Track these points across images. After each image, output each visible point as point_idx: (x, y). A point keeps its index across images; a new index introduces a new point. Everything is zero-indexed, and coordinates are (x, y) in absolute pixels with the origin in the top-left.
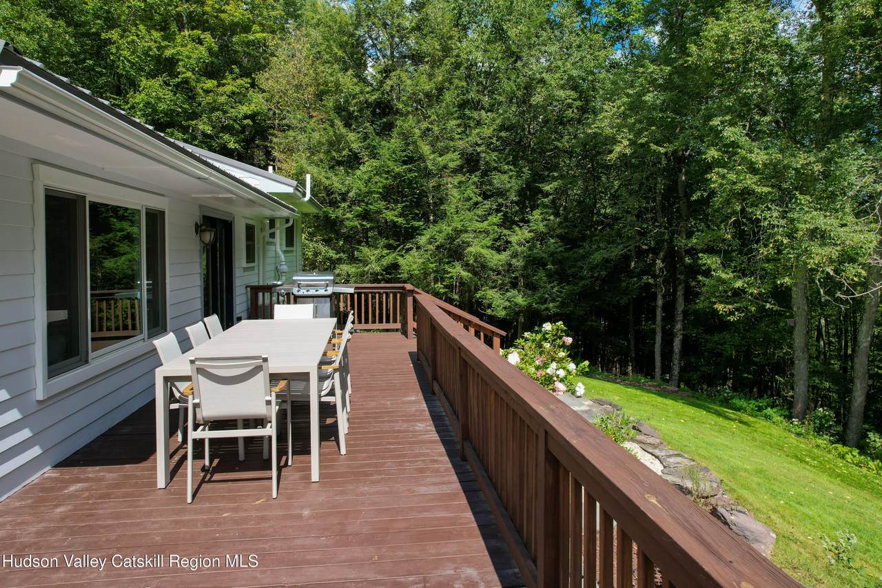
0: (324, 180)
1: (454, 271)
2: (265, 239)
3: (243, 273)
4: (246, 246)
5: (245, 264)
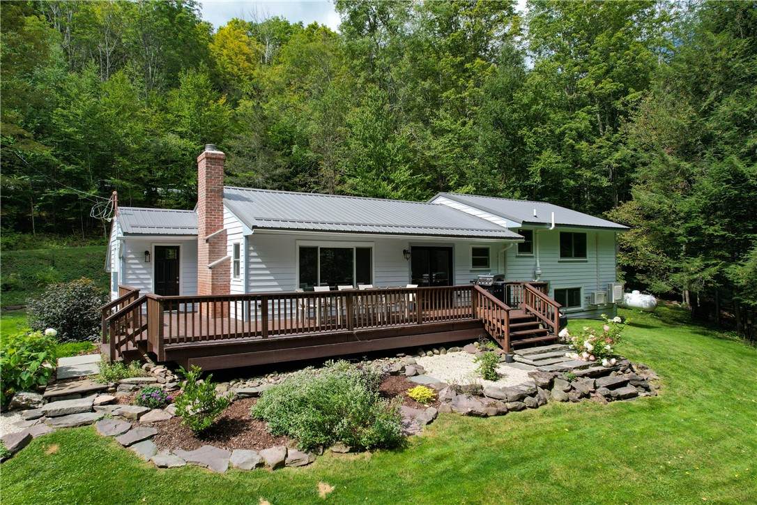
2: (508, 255)
3: (468, 272)
4: (473, 259)
5: (471, 268)
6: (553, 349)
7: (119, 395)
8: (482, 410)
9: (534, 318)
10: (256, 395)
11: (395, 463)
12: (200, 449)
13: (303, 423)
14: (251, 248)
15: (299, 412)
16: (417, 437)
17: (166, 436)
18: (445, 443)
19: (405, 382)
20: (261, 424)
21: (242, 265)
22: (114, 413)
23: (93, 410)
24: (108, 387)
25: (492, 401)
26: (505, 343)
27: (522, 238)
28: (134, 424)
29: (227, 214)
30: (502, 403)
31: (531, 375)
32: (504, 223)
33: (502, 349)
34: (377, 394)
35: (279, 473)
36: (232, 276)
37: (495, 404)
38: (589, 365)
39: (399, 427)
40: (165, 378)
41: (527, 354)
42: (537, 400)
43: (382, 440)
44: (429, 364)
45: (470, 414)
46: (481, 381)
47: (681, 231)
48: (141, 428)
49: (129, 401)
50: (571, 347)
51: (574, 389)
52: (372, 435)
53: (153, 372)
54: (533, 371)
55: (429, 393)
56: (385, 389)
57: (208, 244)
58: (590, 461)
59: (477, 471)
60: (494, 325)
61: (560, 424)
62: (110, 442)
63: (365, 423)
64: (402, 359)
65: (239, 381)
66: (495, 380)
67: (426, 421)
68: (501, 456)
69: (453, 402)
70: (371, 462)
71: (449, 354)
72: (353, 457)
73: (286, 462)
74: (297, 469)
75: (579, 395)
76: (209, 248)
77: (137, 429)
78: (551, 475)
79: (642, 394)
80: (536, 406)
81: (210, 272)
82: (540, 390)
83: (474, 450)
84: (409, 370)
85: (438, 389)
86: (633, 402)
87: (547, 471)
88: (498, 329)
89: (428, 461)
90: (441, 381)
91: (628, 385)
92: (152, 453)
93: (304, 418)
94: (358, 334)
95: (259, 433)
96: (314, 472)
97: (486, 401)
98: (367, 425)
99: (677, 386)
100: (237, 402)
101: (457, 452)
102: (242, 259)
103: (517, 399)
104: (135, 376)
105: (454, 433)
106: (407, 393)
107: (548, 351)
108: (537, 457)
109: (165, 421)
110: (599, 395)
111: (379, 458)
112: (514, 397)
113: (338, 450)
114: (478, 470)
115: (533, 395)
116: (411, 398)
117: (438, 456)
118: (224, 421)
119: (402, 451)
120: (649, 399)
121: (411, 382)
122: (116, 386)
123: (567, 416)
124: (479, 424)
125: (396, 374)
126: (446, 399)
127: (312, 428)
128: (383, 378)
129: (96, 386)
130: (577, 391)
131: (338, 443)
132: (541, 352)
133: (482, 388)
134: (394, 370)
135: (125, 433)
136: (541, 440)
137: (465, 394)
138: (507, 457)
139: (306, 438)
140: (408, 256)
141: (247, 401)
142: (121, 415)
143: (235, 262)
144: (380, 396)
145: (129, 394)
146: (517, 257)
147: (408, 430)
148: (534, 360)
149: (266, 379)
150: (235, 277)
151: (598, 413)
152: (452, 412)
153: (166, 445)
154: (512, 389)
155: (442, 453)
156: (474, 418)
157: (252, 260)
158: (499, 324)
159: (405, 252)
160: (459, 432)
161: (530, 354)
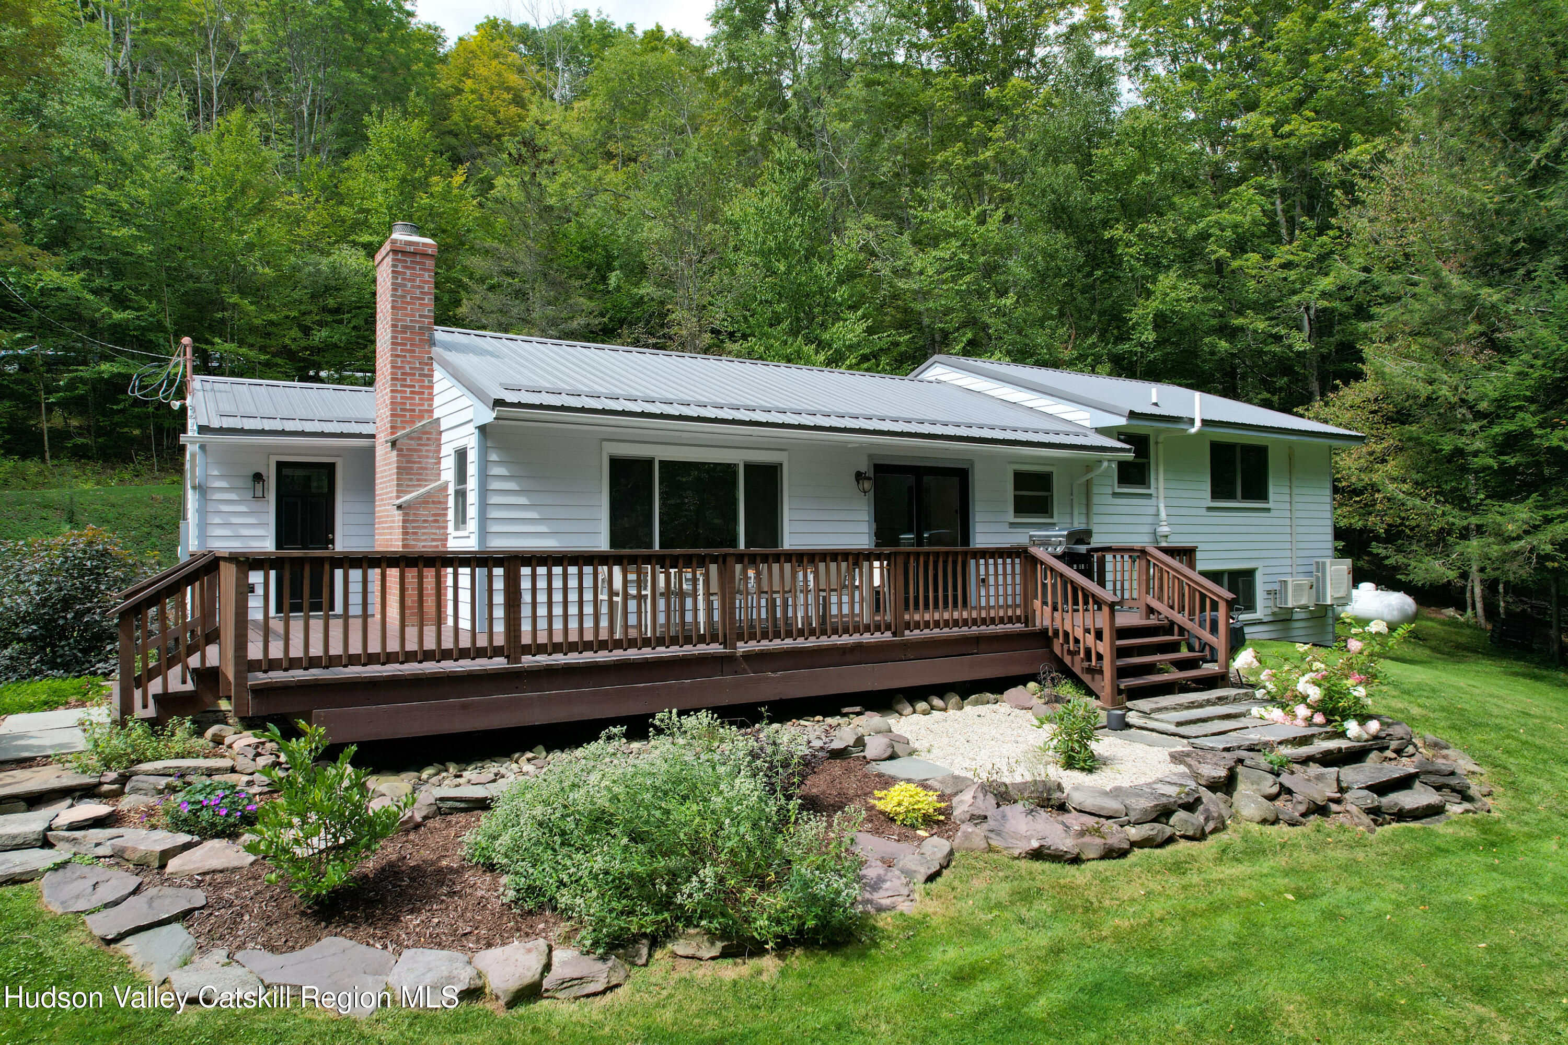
2: (1095, 490)
3: (1006, 528)
4: (1015, 496)
5: (1011, 518)
6: (1220, 699)
7: (126, 803)
8: (1065, 843)
9: (1169, 627)
10: (483, 805)
11: (845, 990)
12: (315, 950)
13: (596, 877)
14: (494, 457)
15: (585, 849)
16: (902, 914)
17: (226, 913)
18: (978, 933)
19: (865, 776)
20: (488, 877)
21: (472, 498)
22: (100, 851)
23: (45, 842)
24: (101, 784)
25: (1091, 821)
26: (1105, 683)
27: (1129, 451)
28: (147, 880)
29: (441, 381)
30: (1116, 827)
31: (1177, 758)
32: (1085, 417)
33: (1098, 697)
34: (793, 804)
35: (521, 1018)
36: (451, 525)
37: (1097, 830)
38: (1313, 736)
39: (856, 890)
40: (254, 760)
41: (1159, 710)
42: (1202, 819)
43: (811, 923)
44: (923, 731)
45: (1037, 855)
46: (1056, 773)
47: (1479, 444)
48: (167, 890)
49: (149, 818)
50: (1259, 694)
51: (1289, 792)
52: (784, 911)
53: (230, 746)
54: (1179, 748)
55: (928, 802)
56: (814, 790)
57: (395, 453)
58: (1371, 984)
59: (1072, 1011)
60: (1077, 641)
61: (1270, 880)
62: (68, 928)
63: (762, 878)
64: (857, 720)
65: (447, 771)
66: (1090, 770)
67: (924, 872)
68: (1130, 969)
69: (991, 823)
70: (780, 986)
71: (968, 709)
72: (731, 971)
73: (546, 984)
74: (574, 1007)
75: (1302, 808)
76: (398, 461)
77: (152, 891)
78: (1276, 1025)
79: (1455, 809)
80: (1200, 836)
81: (398, 516)
82: (1206, 795)
83: (1056, 951)
84: (875, 747)
85: (948, 791)
86: (1437, 826)
87: (1262, 1012)
88: (1088, 652)
89: (935, 981)
90: (957, 773)
91: (1417, 784)
92: (176, 960)
93: (599, 863)
94: (748, 656)
95: (481, 904)
96: (619, 1014)
97: (1075, 821)
98: (771, 883)
99: (1533, 790)
100: (436, 823)
101: (1012, 957)
102: (472, 483)
103: (1154, 816)
104: (178, 756)
105: (999, 905)
106: (872, 801)
107: (1209, 703)
108: (1227, 971)
109: (234, 870)
110: (1353, 809)
111: (802, 975)
112: (1145, 811)
113: (690, 951)
114: (1075, 1008)
115: (1190, 807)
116: (883, 813)
117: (961, 969)
118: (391, 872)
119: (863, 956)
120: (1476, 821)
121: (880, 775)
122: (123, 779)
123: (1282, 861)
124: (1062, 881)
125: (839, 754)
126: (972, 817)
127: (622, 891)
128: (809, 765)
129: (70, 779)
130: (1300, 798)
131: (692, 931)
132: (1192, 706)
133: (1060, 788)
134: (837, 745)
135: (116, 903)
136: (1229, 924)
137: (1021, 803)
138: (1146, 969)
139: (602, 920)
140: (867, 485)
141: (462, 818)
142: (118, 857)
143: (457, 493)
144: (802, 808)
145: (152, 800)
146: (1115, 495)
147: (876, 896)
148: (1179, 724)
149: (514, 766)
150: (457, 528)
151: (1360, 855)
152: (990, 849)
153: (221, 937)
154: (1136, 791)
155: (972, 959)
156: (1047, 866)
157: (495, 485)
158: (1090, 639)
159: (859, 476)
160: (1012, 903)
161: (1166, 709)
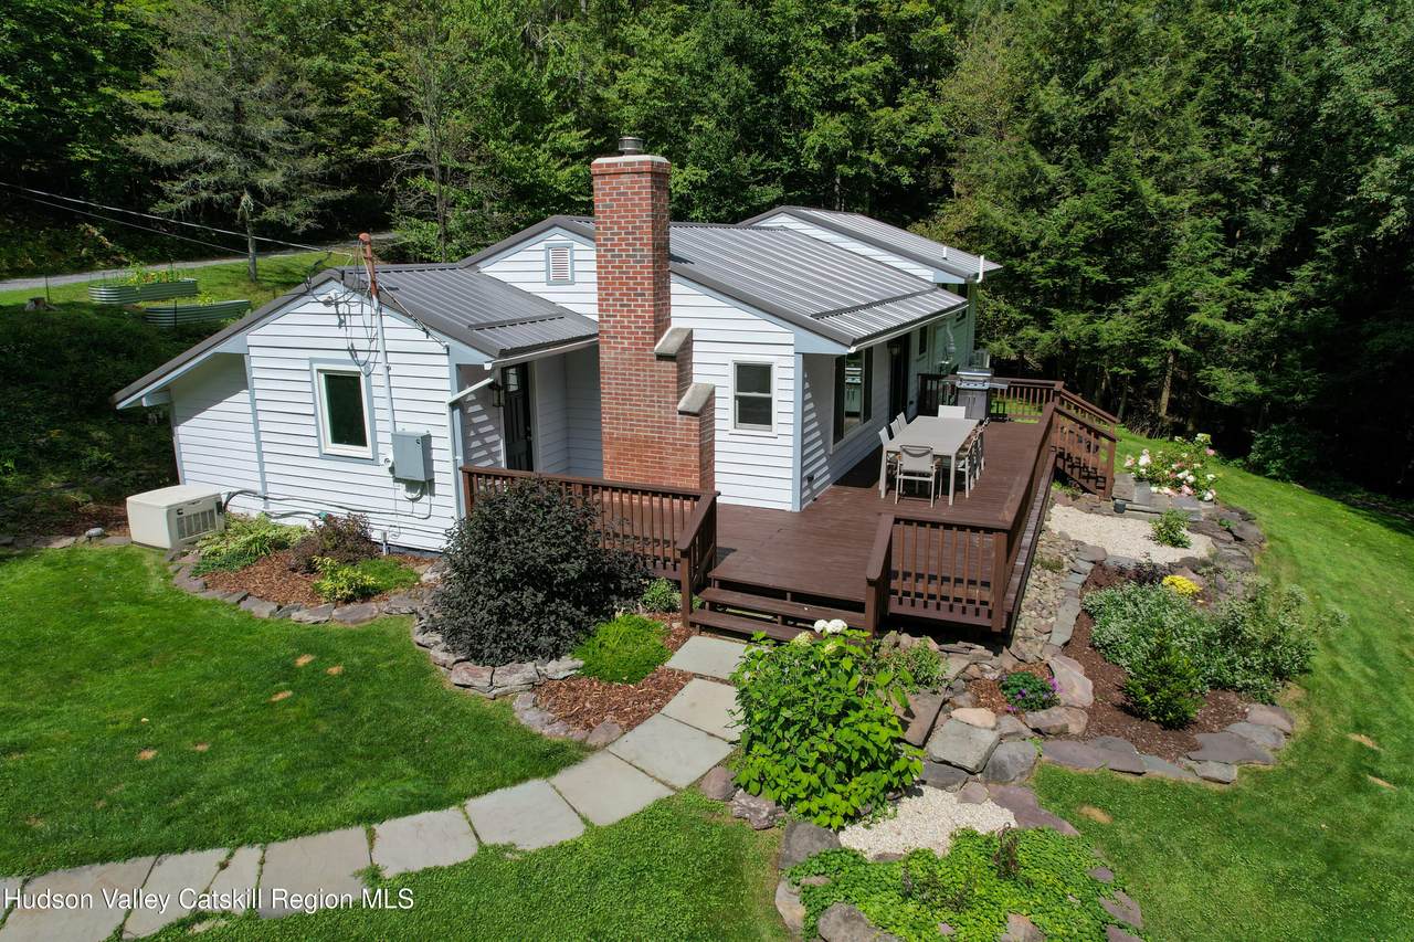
0: (1010, 227)
1: (1168, 343)
29: (694, 298)
76: (677, 373)
84: (1098, 552)
143: (737, 397)
145: (969, 696)
150: (736, 427)
